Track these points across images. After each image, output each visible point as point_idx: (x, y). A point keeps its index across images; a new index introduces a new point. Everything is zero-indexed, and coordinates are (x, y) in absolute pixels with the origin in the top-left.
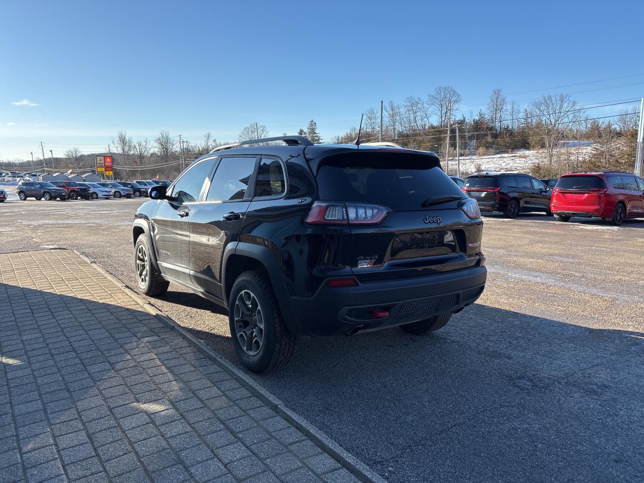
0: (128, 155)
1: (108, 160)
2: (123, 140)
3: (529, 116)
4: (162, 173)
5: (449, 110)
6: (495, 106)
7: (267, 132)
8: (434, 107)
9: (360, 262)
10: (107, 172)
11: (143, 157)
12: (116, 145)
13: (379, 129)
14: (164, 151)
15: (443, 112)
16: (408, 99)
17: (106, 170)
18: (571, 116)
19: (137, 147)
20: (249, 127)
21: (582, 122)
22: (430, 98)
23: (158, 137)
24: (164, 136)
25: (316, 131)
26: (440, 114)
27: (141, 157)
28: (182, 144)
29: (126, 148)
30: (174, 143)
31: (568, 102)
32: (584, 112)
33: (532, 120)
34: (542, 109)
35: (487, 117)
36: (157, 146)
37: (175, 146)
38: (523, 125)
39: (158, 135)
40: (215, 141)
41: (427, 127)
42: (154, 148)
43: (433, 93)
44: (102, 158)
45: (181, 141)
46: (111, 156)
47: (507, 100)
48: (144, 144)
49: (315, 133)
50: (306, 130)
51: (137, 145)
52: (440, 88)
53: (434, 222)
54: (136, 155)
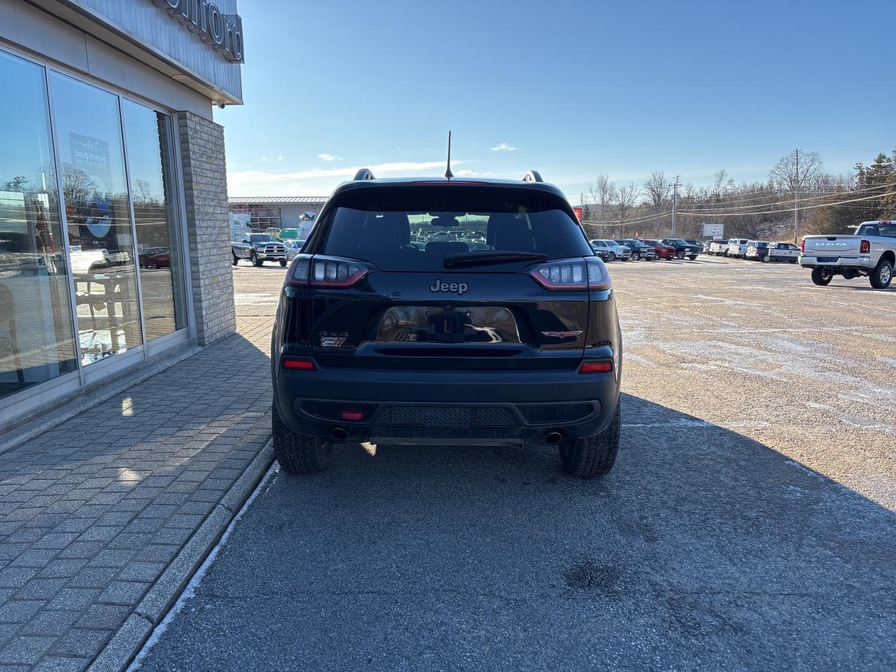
0: (608, 207)
2: (603, 188)
4: (651, 230)
7: (821, 163)
9: (323, 339)
11: (626, 209)
12: (594, 193)
14: (656, 200)
19: (620, 195)
20: (789, 156)
23: (648, 180)
24: (657, 178)
27: (623, 208)
29: (607, 197)
36: (646, 192)
40: (731, 181)
42: (641, 197)
48: (629, 191)
51: (621, 192)
54: (617, 206)
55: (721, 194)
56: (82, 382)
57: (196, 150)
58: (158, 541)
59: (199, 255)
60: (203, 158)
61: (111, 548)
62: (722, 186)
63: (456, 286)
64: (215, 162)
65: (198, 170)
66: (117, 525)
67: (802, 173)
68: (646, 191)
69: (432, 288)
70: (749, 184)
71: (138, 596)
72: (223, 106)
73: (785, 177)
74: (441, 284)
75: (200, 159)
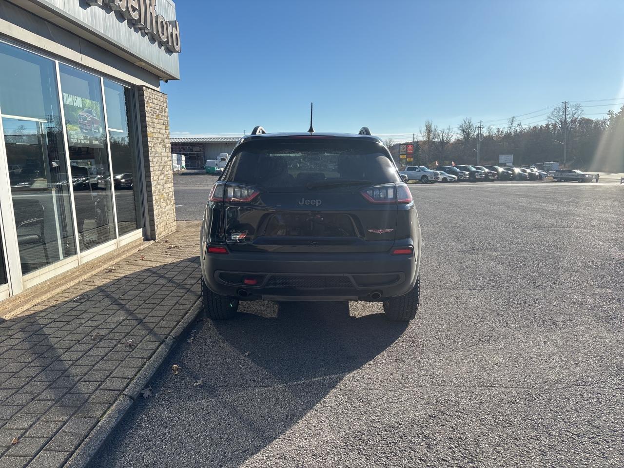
0: (432, 142)
1: (411, 148)
2: (429, 130)
7: (583, 111)
9: (233, 235)
10: (408, 159)
14: (466, 137)
17: (407, 157)
19: (441, 135)
20: (560, 106)
23: (460, 124)
24: (467, 123)
27: (443, 143)
29: (431, 136)
36: (459, 133)
40: (519, 125)
42: (456, 135)
44: (405, 146)
48: (447, 132)
54: (439, 142)
55: (513, 133)
56: (79, 263)
57: (150, 111)
58: (134, 356)
59: (152, 180)
60: (154, 116)
61: (106, 360)
62: (513, 128)
63: (315, 201)
64: (161, 118)
65: (150, 123)
66: (108, 347)
67: (570, 118)
68: (460, 131)
69: (299, 202)
70: (532, 126)
71: (124, 386)
72: (167, 81)
73: (558, 121)
74: (305, 200)
75: (152, 117)
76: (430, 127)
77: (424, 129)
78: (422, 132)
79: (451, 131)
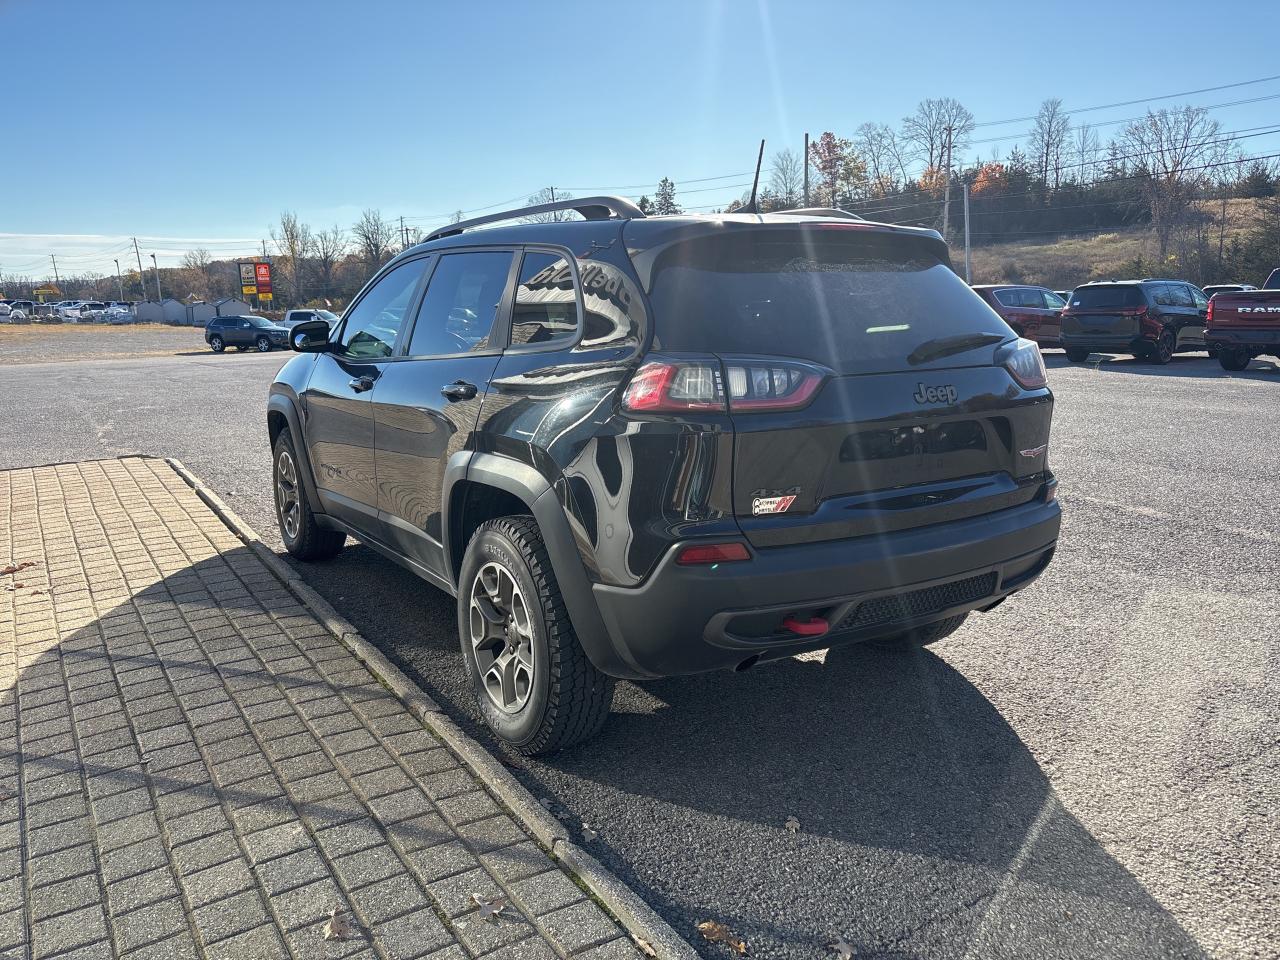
0: (302, 260)
1: (263, 271)
2: (291, 230)
3: (1118, 156)
5: (948, 147)
6: (1046, 138)
8: (917, 144)
9: (757, 503)
10: (261, 296)
11: (332, 262)
12: (278, 240)
13: (802, 192)
14: (372, 250)
15: (935, 153)
16: (862, 129)
17: (259, 292)
18: (1208, 154)
21: (1231, 166)
22: (908, 124)
23: (359, 222)
24: (372, 220)
25: (675, 202)
26: (928, 159)
27: (327, 262)
28: (405, 235)
29: (298, 246)
30: (391, 233)
31: (1202, 124)
32: (1237, 145)
33: (1124, 163)
34: (1145, 139)
35: (1029, 161)
36: (358, 241)
37: (392, 240)
38: (1106, 175)
39: (359, 219)
41: (901, 187)
42: (351, 245)
43: (914, 114)
44: (251, 267)
45: (404, 228)
46: (268, 263)
47: (1072, 123)
48: (332, 237)
49: (672, 204)
50: (652, 199)
51: (319, 239)
52: (929, 103)
53: (938, 399)
54: (317, 260)
68: (357, 238)
76: (294, 226)
77: (279, 231)
78: (277, 236)
79: (339, 237)
